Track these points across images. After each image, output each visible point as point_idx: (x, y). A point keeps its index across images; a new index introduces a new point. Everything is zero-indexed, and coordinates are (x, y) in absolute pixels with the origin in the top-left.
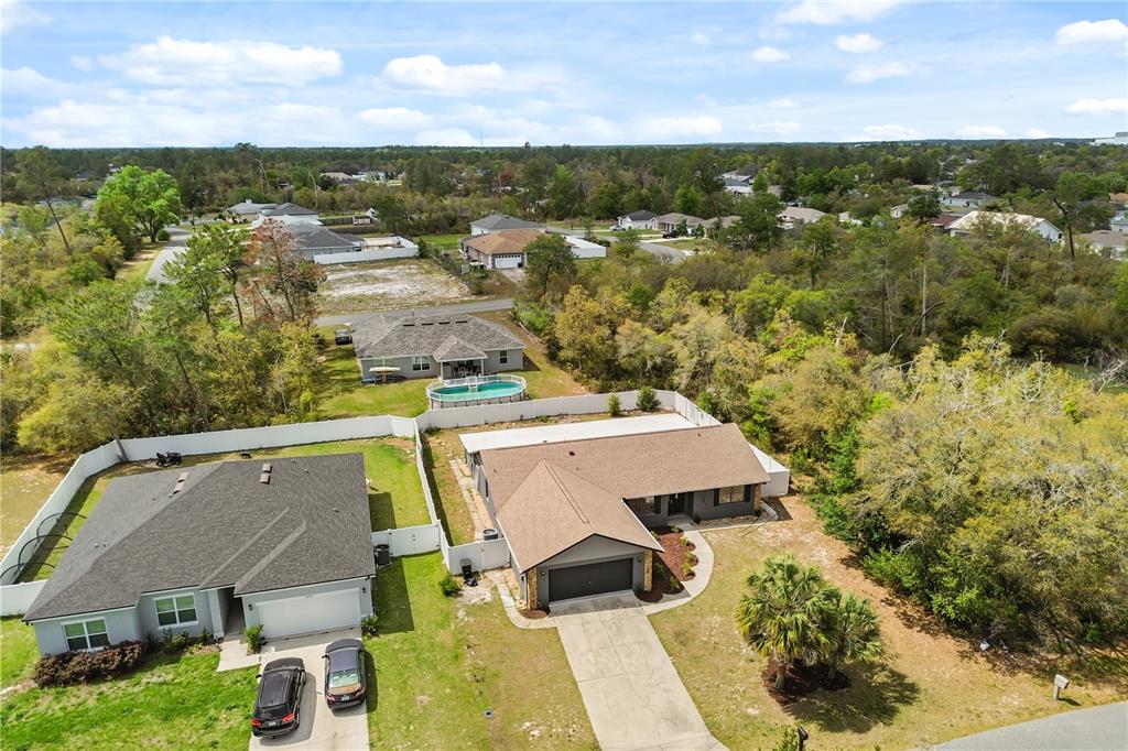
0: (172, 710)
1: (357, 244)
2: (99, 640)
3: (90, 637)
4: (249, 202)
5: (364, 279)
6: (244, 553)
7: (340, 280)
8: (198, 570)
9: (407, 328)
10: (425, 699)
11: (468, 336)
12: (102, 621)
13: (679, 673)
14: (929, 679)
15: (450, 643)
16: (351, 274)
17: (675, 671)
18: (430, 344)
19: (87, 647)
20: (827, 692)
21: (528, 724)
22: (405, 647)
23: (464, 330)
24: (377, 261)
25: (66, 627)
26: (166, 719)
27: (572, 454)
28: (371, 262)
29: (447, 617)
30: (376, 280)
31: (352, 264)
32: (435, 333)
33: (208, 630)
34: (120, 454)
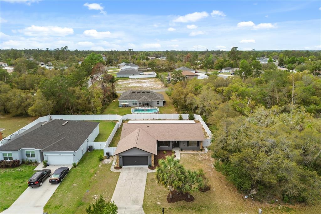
0: (17, 177)
1: (141, 73)
2: (11, 158)
3: (9, 157)
4: (124, 63)
5: (139, 82)
6: (49, 142)
7: (133, 82)
8: (36, 144)
9: (133, 93)
10: (75, 185)
11: (149, 96)
12: (11, 154)
13: (145, 189)
14: (221, 204)
15: (92, 172)
16: (137, 81)
17: (144, 188)
18: (138, 98)
19: (8, 160)
20: (185, 202)
21: (95, 195)
22: (81, 172)
23: (148, 95)
24: (145, 78)
25: (3, 154)
26: (15, 179)
27: (148, 127)
28: (144, 78)
29: (97, 165)
30: (142, 82)
31: (138, 78)
32: (140, 95)
33: (37, 160)
34: (50, 118)
